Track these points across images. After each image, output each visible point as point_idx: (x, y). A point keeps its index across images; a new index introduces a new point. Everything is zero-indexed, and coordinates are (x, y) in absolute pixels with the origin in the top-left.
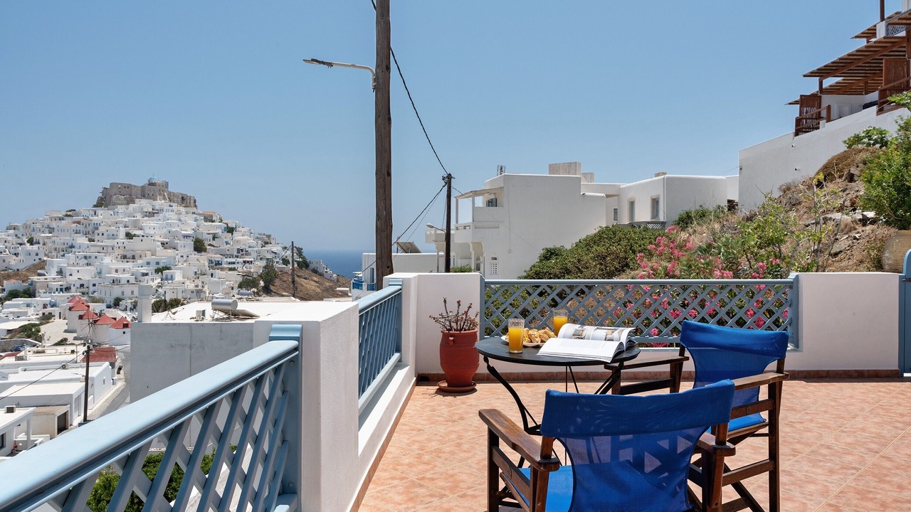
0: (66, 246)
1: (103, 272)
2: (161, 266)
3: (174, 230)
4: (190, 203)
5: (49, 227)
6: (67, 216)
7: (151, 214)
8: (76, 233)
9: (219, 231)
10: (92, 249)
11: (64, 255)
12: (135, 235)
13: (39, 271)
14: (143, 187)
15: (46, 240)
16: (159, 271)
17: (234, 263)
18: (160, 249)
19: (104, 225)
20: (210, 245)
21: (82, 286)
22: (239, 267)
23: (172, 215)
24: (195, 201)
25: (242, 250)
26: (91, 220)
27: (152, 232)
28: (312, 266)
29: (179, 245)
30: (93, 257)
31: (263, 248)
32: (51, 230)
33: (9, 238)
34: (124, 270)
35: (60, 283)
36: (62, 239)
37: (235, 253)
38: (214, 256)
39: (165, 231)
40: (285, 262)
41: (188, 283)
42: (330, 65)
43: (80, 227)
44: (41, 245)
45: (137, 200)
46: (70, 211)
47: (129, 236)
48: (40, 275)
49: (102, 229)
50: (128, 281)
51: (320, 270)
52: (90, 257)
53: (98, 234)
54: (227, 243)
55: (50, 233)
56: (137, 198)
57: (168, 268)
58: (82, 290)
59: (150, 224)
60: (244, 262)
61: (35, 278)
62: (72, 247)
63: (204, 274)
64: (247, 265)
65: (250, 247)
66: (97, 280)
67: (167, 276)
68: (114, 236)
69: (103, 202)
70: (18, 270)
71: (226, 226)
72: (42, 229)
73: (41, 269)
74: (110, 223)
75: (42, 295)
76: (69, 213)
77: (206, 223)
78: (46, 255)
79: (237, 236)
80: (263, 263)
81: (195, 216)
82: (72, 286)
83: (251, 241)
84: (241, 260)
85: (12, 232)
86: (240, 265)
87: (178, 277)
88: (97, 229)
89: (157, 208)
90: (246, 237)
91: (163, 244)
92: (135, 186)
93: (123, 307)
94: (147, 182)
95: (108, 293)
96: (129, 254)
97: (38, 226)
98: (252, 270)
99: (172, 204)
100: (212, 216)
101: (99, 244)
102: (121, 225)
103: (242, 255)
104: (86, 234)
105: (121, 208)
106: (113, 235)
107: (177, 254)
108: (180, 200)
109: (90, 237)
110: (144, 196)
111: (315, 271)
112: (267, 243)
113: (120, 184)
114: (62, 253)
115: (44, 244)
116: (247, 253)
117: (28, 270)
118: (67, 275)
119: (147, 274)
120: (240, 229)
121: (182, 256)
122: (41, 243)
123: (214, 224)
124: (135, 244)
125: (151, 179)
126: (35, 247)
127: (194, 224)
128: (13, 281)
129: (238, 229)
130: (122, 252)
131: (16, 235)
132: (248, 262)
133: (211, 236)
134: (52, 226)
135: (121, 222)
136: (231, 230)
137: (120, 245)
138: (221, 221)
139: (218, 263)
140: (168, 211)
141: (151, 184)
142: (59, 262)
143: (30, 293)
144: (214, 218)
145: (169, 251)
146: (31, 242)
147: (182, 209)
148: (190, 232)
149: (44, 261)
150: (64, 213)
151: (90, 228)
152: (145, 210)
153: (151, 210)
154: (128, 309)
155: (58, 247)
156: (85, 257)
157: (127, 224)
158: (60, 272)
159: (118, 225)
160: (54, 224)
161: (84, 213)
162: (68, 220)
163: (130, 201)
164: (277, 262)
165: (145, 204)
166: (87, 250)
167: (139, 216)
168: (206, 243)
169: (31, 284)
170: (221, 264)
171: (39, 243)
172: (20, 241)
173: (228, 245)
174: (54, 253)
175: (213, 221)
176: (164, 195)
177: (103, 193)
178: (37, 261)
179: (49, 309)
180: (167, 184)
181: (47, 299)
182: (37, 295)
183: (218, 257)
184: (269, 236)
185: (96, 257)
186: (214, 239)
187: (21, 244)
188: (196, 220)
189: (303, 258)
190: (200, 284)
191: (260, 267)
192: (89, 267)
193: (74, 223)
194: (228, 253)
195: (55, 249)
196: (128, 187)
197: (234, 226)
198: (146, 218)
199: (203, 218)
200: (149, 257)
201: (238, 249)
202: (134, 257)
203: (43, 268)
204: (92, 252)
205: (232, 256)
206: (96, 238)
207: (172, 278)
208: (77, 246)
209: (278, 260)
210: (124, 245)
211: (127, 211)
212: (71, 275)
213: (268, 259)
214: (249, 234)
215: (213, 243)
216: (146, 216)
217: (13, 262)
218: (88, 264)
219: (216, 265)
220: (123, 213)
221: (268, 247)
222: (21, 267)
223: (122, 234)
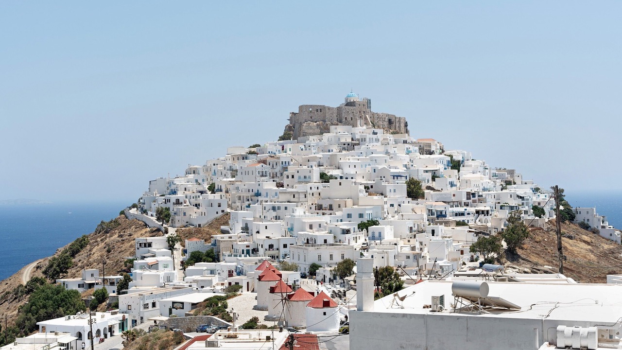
0: (251, 193)
1: (295, 229)
2: (365, 219)
3: (380, 167)
4: (399, 127)
5: (231, 169)
6: (251, 153)
7: (350, 146)
8: (262, 176)
9: (440, 167)
10: (282, 197)
11: (249, 206)
12: (331, 177)
13: (223, 227)
14: (339, 109)
15: (229, 187)
16: (362, 226)
17: (462, 214)
18: (363, 194)
19: (294, 164)
20: (429, 188)
21: (271, 247)
22: (470, 219)
23: (377, 147)
24: (406, 125)
25: (474, 195)
26: (278, 158)
27: (352, 171)
28: (579, 218)
29: (388, 190)
30: (282, 209)
31: (504, 191)
32: (234, 173)
33: (189, 185)
34: (320, 226)
35: (247, 243)
36: (248, 184)
37: (464, 200)
38: (434, 204)
39: (369, 168)
40: (538, 211)
41: (402, 243)
43: (267, 168)
44: (223, 193)
45: (332, 128)
46: (254, 146)
47: (325, 178)
48: (223, 232)
49: (291, 170)
50: (325, 241)
51: (594, 224)
52: (279, 208)
53: (288, 177)
54: (452, 185)
55: (233, 176)
56: (332, 124)
57: (375, 223)
58: (271, 252)
59: (348, 159)
60: (478, 212)
61: (219, 237)
62: (258, 194)
63: (422, 232)
64: (482, 216)
65: (484, 190)
66: (288, 240)
67: (374, 233)
68: (306, 179)
69: (292, 133)
70: (199, 226)
71: (449, 159)
72: (224, 172)
73: (224, 224)
74: (301, 161)
75: (227, 258)
76: (253, 150)
77: (422, 156)
78: (229, 206)
79: (466, 173)
80: (505, 214)
81: (407, 146)
82: (260, 248)
83: (486, 181)
84: (472, 210)
85: (191, 176)
86: (471, 217)
87: (388, 235)
88: (285, 169)
89: (358, 137)
90: (478, 175)
91: (366, 188)
92: (329, 108)
94: (344, 102)
95: (302, 258)
96: (325, 204)
97: (220, 168)
98: (489, 225)
99: (376, 131)
100: (430, 146)
101: (290, 190)
102: (314, 163)
103: (474, 202)
104: (274, 176)
105: (313, 140)
106: (305, 177)
107: (386, 203)
108: (386, 124)
109: (278, 180)
110: (340, 121)
111: (585, 226)
112: (509, 183)
113: (311, 106)
114: (247, 203)
115: (227, 192)
116: (481, 199)
117: (210, 225)
118: (254, 233)
119: (348, 231)
120: (470, 162)
121: (392, 205)
122: (224, 190)
123: (432, 156)
124: (330, 189)
125: (348, 96)
126: (217, 196)
127: (406, 159)
128: (195, 240)
129: (466, 163)
130: (316, 200)
131: (197, 181)
132: (483, 212)
133: (429, 176)
134: (234, 168)
135: (314, 159)
136: (456, 165)
137: (314, 190)
138: (443, 152)
139: (441, 215)
140: (371, 140)
141: (350, 104)
142: (244, 215)
143: (213, 256)
144: (433, 149)
145: (375, 197)
146: (212, 189)
147: (390, 137)
148: (401, 170)
149: (228, 214)
150: (248, 150)
151: (278, 169)
152: (343, 141)
153: (349, 140)
154: (327, 279)
155: (242, 195)
156: (274, 209)
157: (322, 161)
158: (246, 229)
159: (310, 163)
160: (237, 166)
161: (271, 148)
162: (253, 158)
163: (325, 130)
164: (526, 212)
165: (341, 133)
166: (275, 199)
167: (335, 149)
168: (424, 185)
169: (215, 245)
170: (445, 216)
171: (221, 191)
172: (201, 189)
173: (454, 188)
174: (238, 204)
175: (431, 153)
176: (366, 119)
177: (290, 119)
178: (220, 214)
180: (369, 102)
181: (233, 265)
182: (221, 258)
183: (440, 206)
184: (511, 172)
185: (286, 208)
186: (433, 179)
187: (202, 192)
188: (408, 152)
189: (566, 205)
191: (501, 219)
192: (278, 222)
193: (259, 162)
194: (454, 199)
195: (240, 198)
196: (321, 109)
197: (461, 159)
198: (344, 152)
199: (417, 148)
200: (350, 207)
201: (468, 194)
202: (331, 208)
203: (226, 223)
204: (281, 201)
205: (459, 204)
206: (286, 182)
207: (380, 236)
208: (264, 194)
209: (526, 208)
210: (319, 190)
211: (321, 144)
212: (258, 232)
213: (511, 207)
214: (482, 169)
215: (433, 185)
216: (344, 149)
217: (194, 216)
218: (277, 218)
219: (438, 217)
220: (315, 147)
222: (203, 222)
223: (316, 177)
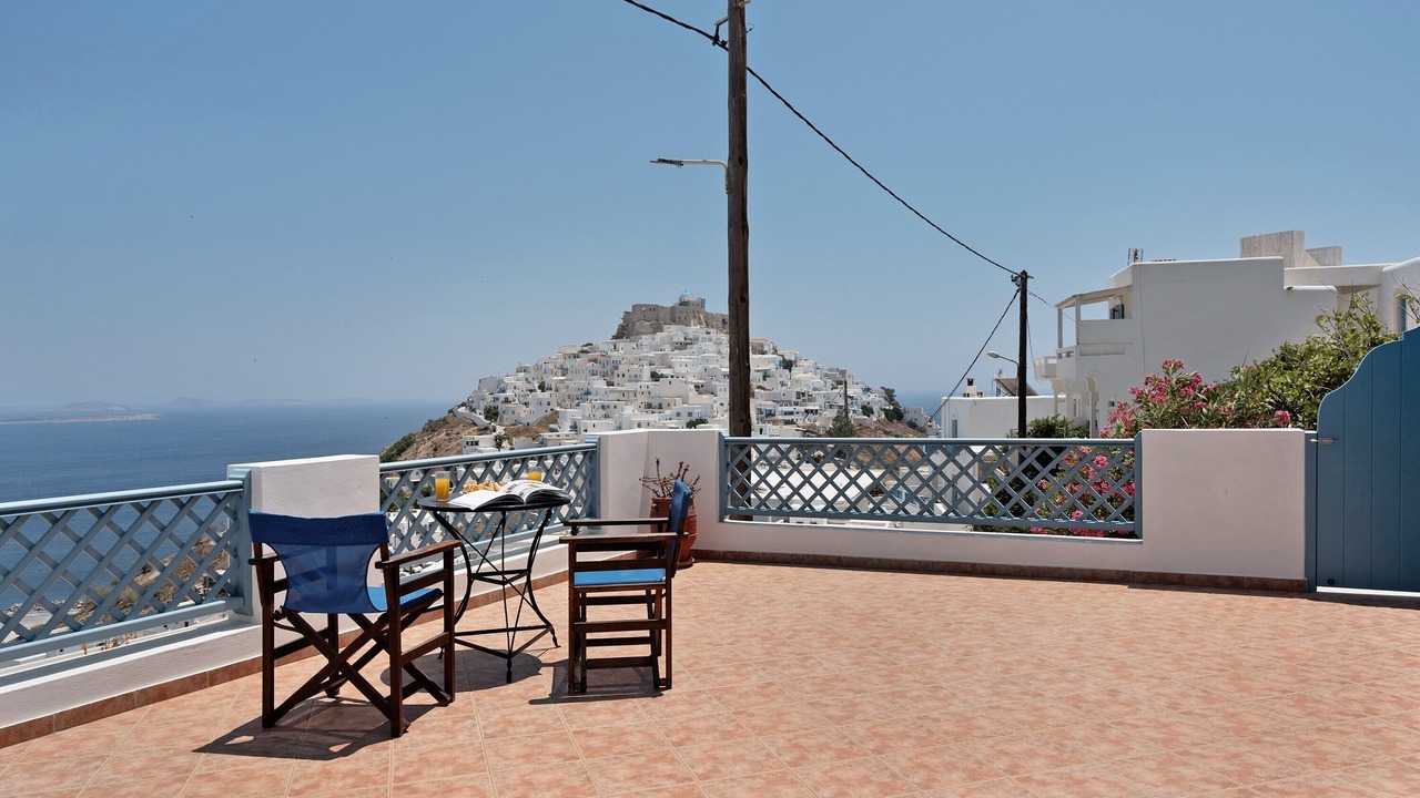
0: (581, 392)
1: (621, 427)
2: (694, 418)
3: (711, 366)
5: (562, 368)
6: (582, 352)
7: (682, 346)
8: (593, 374)
9: (772, 367)
10: (612, 396)
11: (578, 405)
12: (662, 376)
13: (551, 426)
14: (672, 308)
15: (559, 385)
16: (691, 424)
17: (792, 413)
18: (693, 394)
19: (626, 363)
20: (759, 387)
22: (799, 419)
23: (710, 346)
25: (804, 394)
26: (610, 357)
27: (683, 370)
28: (907, 417)
29: (718, 389)
30: (612, 407)
31: (834, 391)
32: (564, 371)
33: (519, 384)
34: (648, 424)
35: (572, 441)
36: (579, 382)
37: (794, 399)
38: (764, 403)
39: (700, 368)
40: (867, 410)
42: (680, 163)
43: (597, 367)
44: (553, 392)
45: (665, 327)
46: (587, 345)
47: (655, 377)
48: (552, 430)
49: (622, 369)
51: (921, 424)
52: (608, 407)
53: (618, 376)
54: (783, 384)
55: (564, 375)
56: (666, 324)
57: (703, 421)
59: (681, 360)
60: (807, 411)
61: (544, 435)
62: (588, 393)
64: (810, 415)
65: (815, 389)
68: (636, 378)
69: (624, 333)
70: (527, 424)
71: (781, 359)
72: (554, 371)
73: (553, 423)
74: (632, 360)
76: (585, 348)
77: (754, 356)
78: (559, 405)
79: (797, 373)
80: (833, 413)
83: (817, 380)
84: (802, 409)
85: (521, 375)
86: (800, 417)
88: (617, 368)
89: (690, 336)
90: (809, 375)
91: (697, 387)
92: (663, 308)
94: (678, 301)
96: (655, 403)
97: (551, 366)
98: (817, 424)
99: (709, 330)
100: (762, 345)
101: (620, 388)
102: (645, 362)
103: (804, 401)
104: (604, 375)
105: (645, 339)
106: (636, 376)
107: (715, 402)
108: (720, 323)
109: (608, 379)
110: (673, 321)
111: (912, 425)
112: (840, 383)
113: (644, 305)
114: (577, 402)
115: (557, 390)
116: (811, 399)
117: (540, 424)
118: (580, 431)
120: (803, 363)
121: (722, 404)
122: (554, 389)
123: (764, 356)
124: (660, 388)
125: (682, 296)
126: (547, 394)
128: (523, 438)
129: (799, 363)
130: (645, 399)
131: (527, 379)
132: (812, 411)
133: (761, 374)
134: (565, 366)
135: (645, 358)
136: (788, 365)
137: (644, 389)
138: (775, 352)
139: (770, 414)
140: (704, 340)
141: (683, 303)
142: (573, 413)
144: (766, 348)
145: (705, 396)
146: (542, 387)
147: (723, 337)
149: (557, 412)
150: (579, 349)
151: (609, 368)
152: (676, 340)
153: (682, 340)
155: (571, 394)
156: (603, 407)
157: (653, 360)
158: (574, 427)
159: (642, 362)
160: (568, 364)
161: (602, 347)
162: (584, 357)
163: (658, 328)
164: (854, 412)
165: (674, 332)
166: (605, 397)
167: (667, 349)
168: (754, 385)
169: (542, 442)
170: (774, 415)
171: (551, 389)
172: (531, 387)
173: (785, 387)
174: (568, 403)
175: (764, 353)
176: (700, 318)
177: (624, 319)
178: (549, 412)
180: (703, 302)
183: (769, 405)
184: (843, 373)
185: (615, 407)
186: (764, 379)
187: (531, 391)
189: (896, 404)
191: (829, 418)
192: (607, 421)
193: (590, 361)
194: (783, 398)
195: (569, 397)
196: (654, 309)
197: (793, 359)
198: (676, 351)
200: (679, 406)
201: (798, 393)
202: (660, 407)
203: (555, 422)
204: (610, 400)
205: (789, 403)
206: (616, 380)
208: (593, 392)
209: (855, 408)
210: (649, 389)
211: (653, 343)
212: (586, 430)
213: (840, 407)
214: (813, 370)
215: (764, 384)
216: (677, 348)
217: (523, 415)
218: (606, 416)
219: (767, 416)
220: (648, 345)
221: (842, 389)
222: (532, 420)
223: (646, 375)
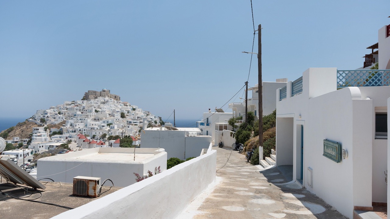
0: (73, 115)
1: (88, 125)
2: (109, 123)
3: (113, 109)
4: (118, 98)
6: (72, 103)
7: (104, 103)
8: (76, 110)
9: (130, 110)
10: (83, 116)
12: (98, 111)
14: (100, 92)
16: (108, 125)
17: (136, 122)
18: (108, 116)
19: (87, 107)
20: (127, 115)
21: (80, 130)
22: (138, 124)
23: (112, 103)
24: (120, 98)
25: (139, 117)
26: (82, 105)
27: (105, 110)
29: (115, 115)
30: (83, 119)
31: (147, 117)
33: (52, 112)
34: (95, 124)
35: (72, 129)
36: (72, 112)
37: (137, 118)
38: (128, 119)
39: (110, 109)
40: (156, 122)
41: (120, 130)
43: (78, 108)
45: (98, 97)
47: (96, 111)
48: (63, 126)
49: (86, 109)
50: (97, 129)
52: (82, 119)
53: (85, 111)
55: (67, 110)
57: (112, 124)
58: (80, 132)
59: (104, 107)
60: (140, 122)
61: (63, 127)
62: (75, 115)
63: (125, 127)
65: (142, 116)
66: (85, 128)
67: (112, 127)
69: (86, 98)
70: (55, 124)
71: (132, 108)
72: (63, 109)
73: (64, 124)
74: (89, 106)
75: (65, 133)
76: (73, 102)
77: (125, 107)
78: (66, 119)
79: (136, 112)
81: (120, 104)
82: (76, 130)
83: (142, 114)
84: (138, 121)
85: (52, 109)
86: (139, 123)
87: (116, 127)
88: (84, 108)
89: (106, 100)
90: (140, 112)
91: (109, 114)
92: (97, 92)
93: (96, 139)
94: (102, 90)
95: (90, 133)
97: (62, 107)
99: (111, 99)
101: (85, 114)
102: (93, 107)
103: (139, 119)
104: (80, 110)
105: (92, 101)
106: (90, 111)
108: (114, 97)
109: (82, 111)
110: (101, 96)
112: (148, 115)
113: (92, 91)
114: (72, 118)
115: (65, 114)
116: (141, 119)
117: (59, 124)
118: (74, 126)
119: (104, 126)
120: (138, 109)
121: (116, 119)
122: (64, 114)
123: (127, 107)
124: (99, 115)
126: (61, 116)
127: (120, 107)
128: (54, 128)
129: (136, 109)
130: (94, 117)
131: (54, 111)
132: (142, 122)
133: (127, 112)
134: (67, 107)
135: (93, 106)
136: (134, 109)
137: (93, 115)
138: (130, 106)
139: (130, 122)
140: (110, 101)
142: (71, 121)
143: (61, 133)
144: (128, 105)
145: (112, 117)
146: (60, 113)
147: (116, 101)
148: (119, 110)
149: (65, 121)
151: (82, 108)
152: (102, 101)
153: (104, 101)
154: (98, 139)
156: (80, 119)
157: (95, 107)
158: (71, 125)
159: (92, 107)
160: (68, 107)
161: (79, 102)
162: (73, 105)
163: (96, 98)
165: (101, 99)
166: (81, 117)
167: (99, 103)
168: (125, 114)
169: (61, 129)
171: (63, 114)
173: (134, 115)
174: (69, 118)
175: (127, 106)
176: (108, 95)
177: (85, 94)
178: (62, 121)
179: (69, 139)
180: (109, 91)
181: (68, 135)
182: (63, 133)
183: (130, 120)
184: (149, 112)
185: (84, 119)
186: (128, 113)
187: (56, 114)
188: (121, 105)
189: (162, 121)
190: (124, 130)
192: (82, 123)
193: (76, 106)
194: (134, 118)
195: (69, 116)
196: (95, 92)
198: (102, 104)
199: (123, 104)
200: (104, 120)
201: (138, 117)
202: (98, 120)
204: (83, 117)
205: (135, 120)
206: (84, 112)
207: (114, 128)
208: (77, 115)
210: (95, 115)
211: (95, 102)
212: (76, 126)
213: (149, 121)
217: (53, 121)
218: (81, 122)
219: (129, 123)
220: (93, 103)
221: (149, 117)
222: (57, 123)
223: (94, 111)
